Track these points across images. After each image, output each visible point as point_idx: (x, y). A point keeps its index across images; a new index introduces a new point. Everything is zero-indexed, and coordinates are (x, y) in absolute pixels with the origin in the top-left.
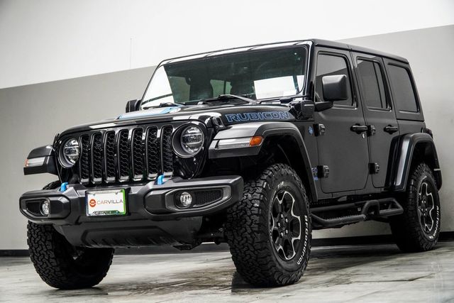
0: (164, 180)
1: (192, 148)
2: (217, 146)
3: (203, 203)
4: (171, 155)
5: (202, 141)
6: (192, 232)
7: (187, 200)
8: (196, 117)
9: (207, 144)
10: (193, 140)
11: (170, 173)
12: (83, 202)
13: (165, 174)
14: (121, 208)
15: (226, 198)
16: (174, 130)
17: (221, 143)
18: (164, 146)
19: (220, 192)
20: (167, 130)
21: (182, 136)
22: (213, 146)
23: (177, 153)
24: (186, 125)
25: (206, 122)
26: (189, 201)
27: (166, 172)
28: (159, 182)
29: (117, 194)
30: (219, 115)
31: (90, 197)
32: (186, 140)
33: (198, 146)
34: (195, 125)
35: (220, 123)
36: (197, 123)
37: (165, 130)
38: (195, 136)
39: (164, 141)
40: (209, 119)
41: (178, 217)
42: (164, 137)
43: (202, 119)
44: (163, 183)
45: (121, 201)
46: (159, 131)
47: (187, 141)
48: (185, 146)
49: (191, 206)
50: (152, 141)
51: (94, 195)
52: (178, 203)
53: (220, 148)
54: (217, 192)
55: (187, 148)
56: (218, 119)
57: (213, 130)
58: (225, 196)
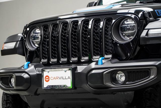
0: (103, 61)
1: (128, 36)
2: (147, 34)
3: (134, 81)
4: (111, 41)
5: (136, 30)
6: (126, 104)
7: (121, 78)
8: (132, 11)
9: (140, 32)
10: (129, 29)
11: (110, 56)
12: (39, 77)
13: (106, 56)
14: (68, 83)
15: (153, 77)
16: (114, 21)
17: (151, 32)
18: (105, 34)
19: (148, 72)
21: (120, 26)
22: (144, 34)
23: (115, 39)
24: (124, 17)
25: (140, 16)
26: (123, 79)
27: (107, 54)
28: (100, 63)
29: (66, 71)
30: (151, 10)
31: (45, 74)
32: (124, 29)
33: (132, 34)
34: (130, 18)
35: (150, 16)
36: (133, 16)
37: (107, 21)
38: (131, 26)
39: (106, 30)
40: (141, 13)
41: (114, 92)
42: (106, 27)
43: (137, 12)
44: (102, 64)
45: (69, 78)
46: (102, 23)
47: (125, 31)
48: (122, 34)
49: (124, 83)
50: (96, 29)
51: (49, 72)
52: (114, 80)
53: (150, 36)
54: (146, 72)
55: (124, 36)
56: (149, 13)
57: (144, 22)
58: (152, 76)
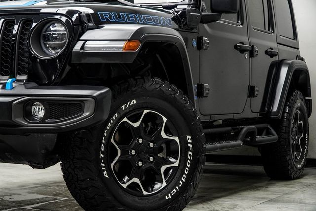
0: (14, 84)
1: (54, 49)
2: (83, 48)
3: (58, 118)
4: (27, 55)
5: (66, 40)
6: (43, 152)
7: (40, 112)
8: (63, 11)
9: (72, 43)
10: (56, 39)
11: (24, 77)
13: (19, 77)
15: (87, 114)
16: (34, 25)
17: (89, 44)
18: (20, 43)
19: (81, 105)
20: (26, 24)
21: (43, 33)
22: (78, 47)
23: (34, 52)
24: (51, 19)
25: (73, 19)
26: (42, 113)
27: (20, 74)
28: (8, 87)
30: (91, 11)
32: (48, 38)
33: (60, 47)
34: (59, 21)
35: (89, 21)
36: (64, 19)
37: (24, 23)
38: (58, 34)
39: (21, 38)
40: (77, 15)
41: (27, 132)
42: (22, 33)
43: (70, 14)
44: (12, 88)
46: (16, 27)
47: (49, 40)
48: (45, 45)
49: (43, 120)
50: (7, 36)
52: (28, 115)
53: (87, 51)
54: (77, 105)
55: (48, 48)
56: (88, 15)
57: (80, 29)
58: (87, 112)
